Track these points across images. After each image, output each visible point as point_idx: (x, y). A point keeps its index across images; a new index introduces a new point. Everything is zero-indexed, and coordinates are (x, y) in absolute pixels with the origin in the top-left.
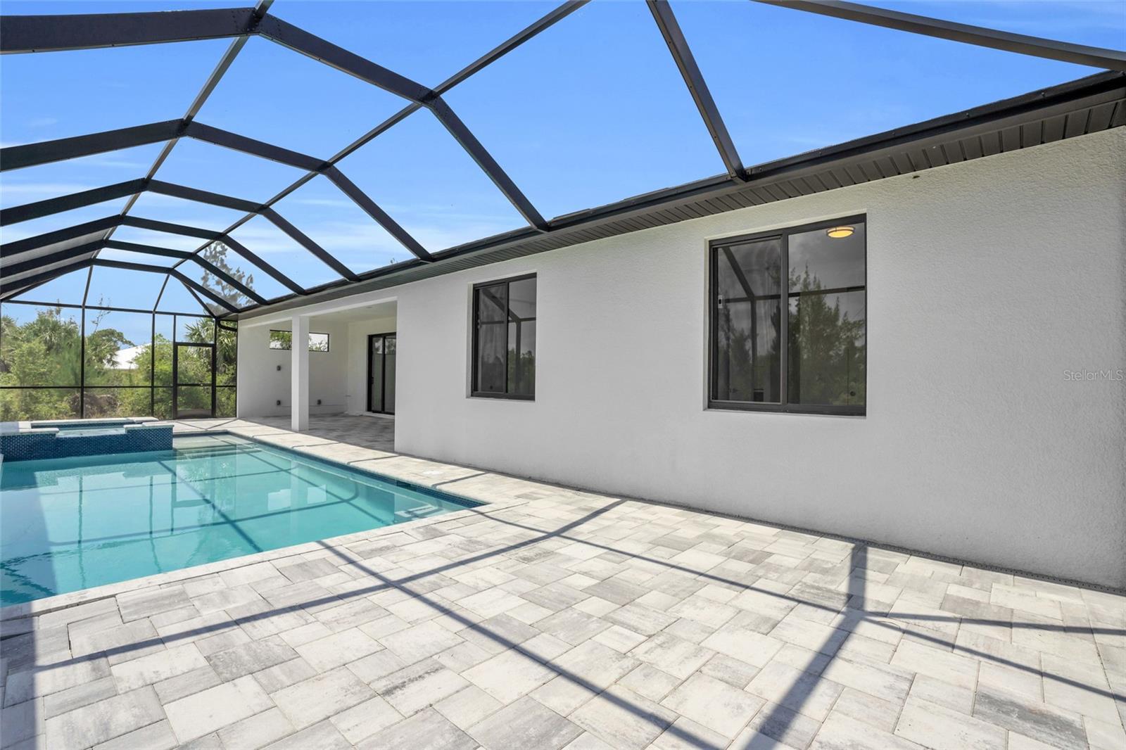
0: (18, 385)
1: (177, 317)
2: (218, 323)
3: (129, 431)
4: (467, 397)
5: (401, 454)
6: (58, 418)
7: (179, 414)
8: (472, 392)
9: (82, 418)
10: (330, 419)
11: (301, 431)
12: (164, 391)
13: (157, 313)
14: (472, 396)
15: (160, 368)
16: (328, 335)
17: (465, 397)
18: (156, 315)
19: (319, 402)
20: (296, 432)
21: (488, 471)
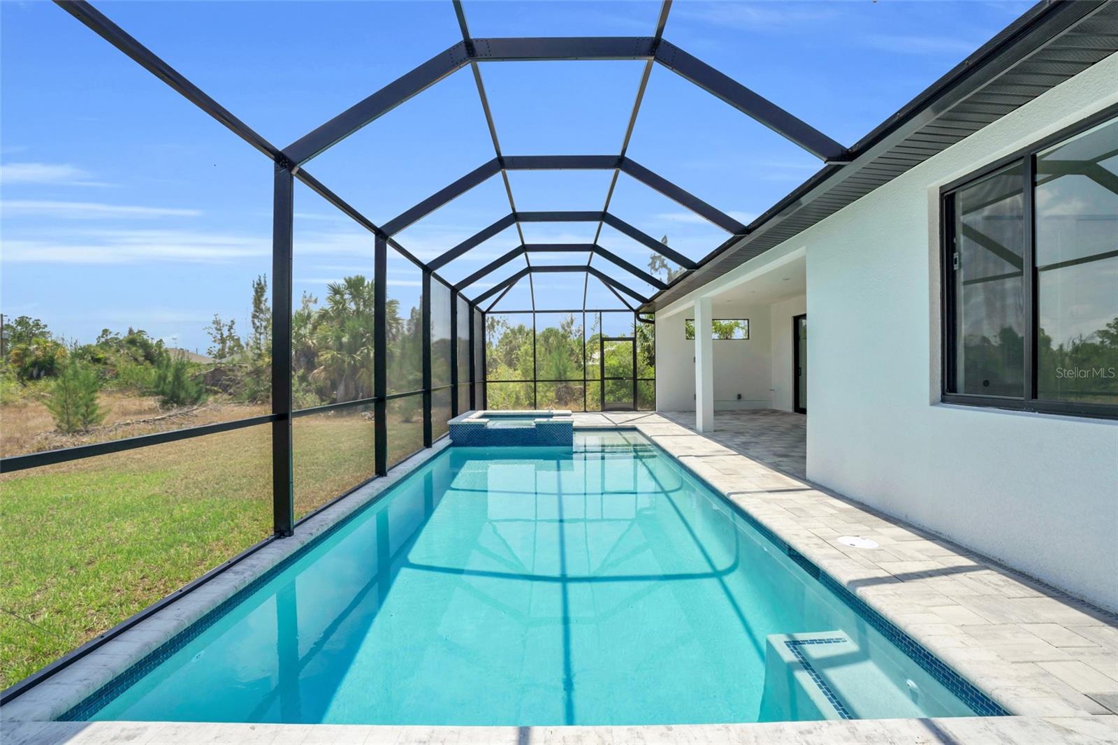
0: (523, 379)
1: (602, 313)
2: (637, 316)
3: (538, 425)
4: (933, 404)
5: (815, 486)
6: (514, 408)
7: (607, 407)
8: (943, 394)
9: (535, 409)
10: (746, 418)
11: (706, 433)
12: (613, 384)
13: (586, 311)
14: (943, 401)
15: (609, 362)
16: (748, 320)
17: (927, 401)
18: (586, 313)
19: (739, 397)
20: (699, 433)
21: (986, 561)
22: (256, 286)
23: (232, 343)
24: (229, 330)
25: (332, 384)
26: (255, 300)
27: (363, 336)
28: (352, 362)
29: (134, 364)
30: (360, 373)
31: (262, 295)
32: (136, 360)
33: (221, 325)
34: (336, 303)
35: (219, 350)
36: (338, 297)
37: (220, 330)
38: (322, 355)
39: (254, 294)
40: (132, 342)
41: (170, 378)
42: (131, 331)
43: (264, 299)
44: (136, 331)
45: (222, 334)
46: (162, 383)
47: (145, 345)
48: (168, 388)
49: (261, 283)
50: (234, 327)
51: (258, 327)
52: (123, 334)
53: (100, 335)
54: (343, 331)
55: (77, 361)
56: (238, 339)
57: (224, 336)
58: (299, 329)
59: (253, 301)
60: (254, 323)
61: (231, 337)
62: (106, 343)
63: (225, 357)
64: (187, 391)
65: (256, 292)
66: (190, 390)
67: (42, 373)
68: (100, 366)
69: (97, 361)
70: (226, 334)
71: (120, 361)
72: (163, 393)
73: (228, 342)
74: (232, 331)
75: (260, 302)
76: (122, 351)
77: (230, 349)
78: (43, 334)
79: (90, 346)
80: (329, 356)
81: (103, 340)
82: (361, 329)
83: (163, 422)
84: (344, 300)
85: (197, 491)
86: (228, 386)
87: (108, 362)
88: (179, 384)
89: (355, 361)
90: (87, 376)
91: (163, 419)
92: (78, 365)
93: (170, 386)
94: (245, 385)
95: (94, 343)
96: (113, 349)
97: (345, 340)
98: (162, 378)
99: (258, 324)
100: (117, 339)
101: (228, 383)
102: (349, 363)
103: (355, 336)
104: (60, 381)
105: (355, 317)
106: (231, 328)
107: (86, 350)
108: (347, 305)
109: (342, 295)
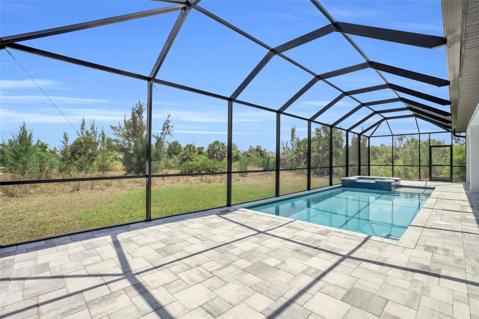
1: (430, 134)
2: (454, 134)
3: (376, 182)
7: (433, 179)
18: (420, 135)
22: (292, 129)
23: (287, 149)
24: (286, 145)
25: (316, 165)
26: (292, 134)
27: (327, 147)
28: (323, 157)
29: (257, 157)
30: (326, 161)
31: (294, 133)
32: (258, 156)
33: (284, 143)
34: (318, 134)
35: (283, 152)
36: (318, 132)
37: (283, 145)
38: (312, 154)
39: (291, 132)
40: (257, 150)
41: (266, 162)
42: (257, 146)
43: (294, 134)
44: (259, 146)
45: (284, 146)
46: (264, 163)
47: (260, 151)
48: (265, 165)
49: (294, 128)
50: (288, 143)
51: (293, 144)
52: (255, 147)
53: (249, 147)
54: (320, 145)
55: (243, 156)
56: (289, 148)
57: (284, 147)
58: (305, 145)
59: (291, 135)
60: (291, 143)
61: (287, 147)
62: (251, 150)
63: (285, 154)
64: (270, 166)
65: (292, 132)
66: (271, 166)
67: (236, 160)
68: (249, 158)
69: (248, 156)
70: (285, 146)
71: (253, 156)
72: (264, 166)
73: (286, 149)
74: (287, 145)
75: (293, 135)
76: (254, 153)
77: (286, 152)
78: (236, 148)
79: (246, 151)
80: (315, 154)
81: (250, 149)
82: (327, 144)
83: (263, 175)
84: (321, 133)
85: (267, 192)
86: (283, 165)
87: (251, 156)
88: (268, 164)
89: (324, 156)
90: (246, 161)
91: (263, 174)
92: (244, 157)
93: (266, 164)
94: (288, 165)
95: (248, 151)
96: (252, 152)
97: (320, 148)
98: (264, 162)
99: (293, 143)
100: (253, 149)
101: (283, 164)
102: (322, 157)
103: (324, 147)
104: (240, 162)
105: (324, 140)
106: (287, 144)
107: (246, 153)
108: (322, 135)
109: (320, 131)
